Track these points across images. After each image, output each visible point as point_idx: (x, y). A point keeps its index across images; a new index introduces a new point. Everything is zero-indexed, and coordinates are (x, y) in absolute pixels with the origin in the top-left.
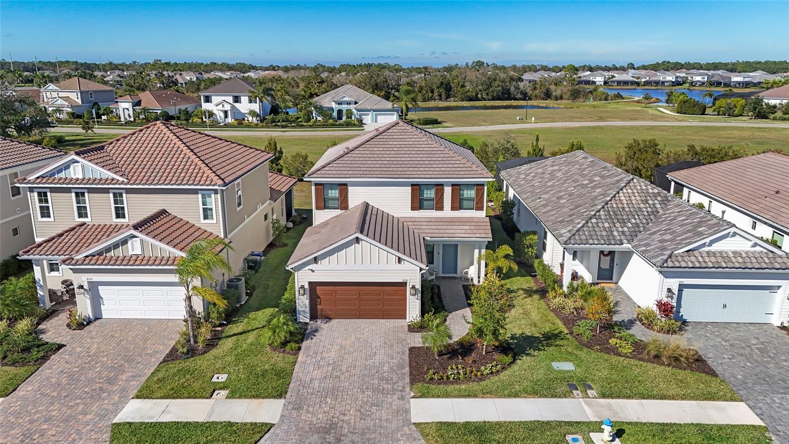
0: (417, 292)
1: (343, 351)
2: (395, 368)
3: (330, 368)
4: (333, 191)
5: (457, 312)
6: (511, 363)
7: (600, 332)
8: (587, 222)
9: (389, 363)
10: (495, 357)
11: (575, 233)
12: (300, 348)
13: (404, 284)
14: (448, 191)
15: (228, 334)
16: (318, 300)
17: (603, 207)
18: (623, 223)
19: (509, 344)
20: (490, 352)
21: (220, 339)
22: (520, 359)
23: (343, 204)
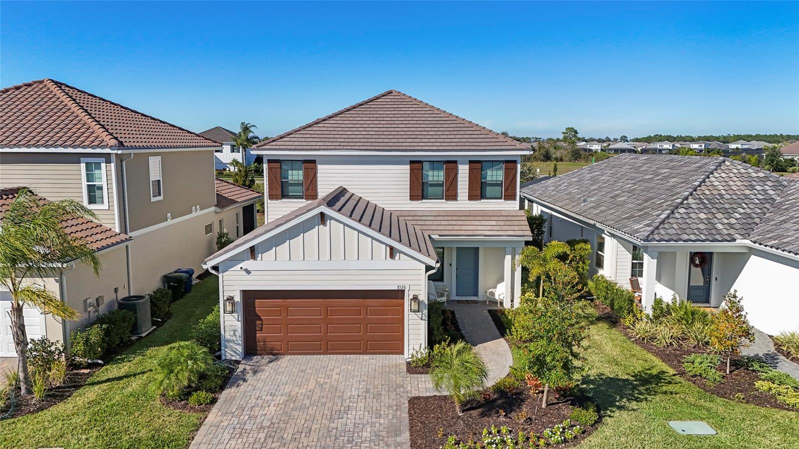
0: (422, 307)
1: (291, 406)
2: (384, 434)
3: (262, 436)
4: (295, 172)
5: (485, 344)
6: (596, 422)
7: (731, 372)
8: (673, 213)
9: (372, 425)
10: (565, 413)
11: (658, 227)
12: (214, 401)
13: (399, 294)
14: (463, 171)
15: (98, 379)
16: (258, 322)
17: (691, 194)
18: (728, 213)
19: (582, 391)
20: (553, 404)
21: (77, 387)
22: (610, 416)
23: (309, 190)
